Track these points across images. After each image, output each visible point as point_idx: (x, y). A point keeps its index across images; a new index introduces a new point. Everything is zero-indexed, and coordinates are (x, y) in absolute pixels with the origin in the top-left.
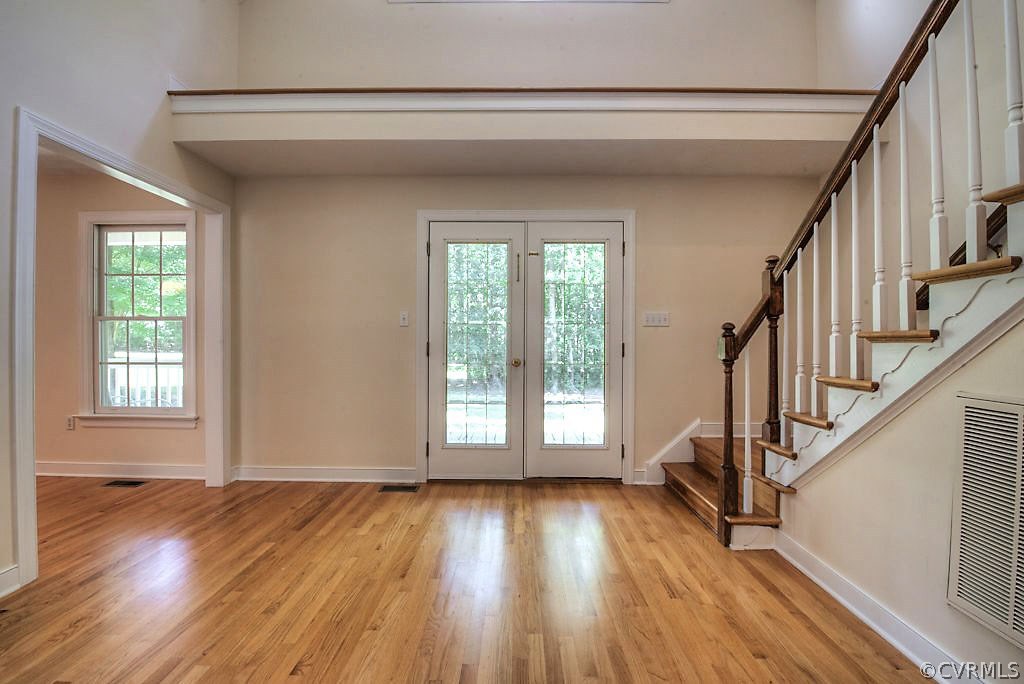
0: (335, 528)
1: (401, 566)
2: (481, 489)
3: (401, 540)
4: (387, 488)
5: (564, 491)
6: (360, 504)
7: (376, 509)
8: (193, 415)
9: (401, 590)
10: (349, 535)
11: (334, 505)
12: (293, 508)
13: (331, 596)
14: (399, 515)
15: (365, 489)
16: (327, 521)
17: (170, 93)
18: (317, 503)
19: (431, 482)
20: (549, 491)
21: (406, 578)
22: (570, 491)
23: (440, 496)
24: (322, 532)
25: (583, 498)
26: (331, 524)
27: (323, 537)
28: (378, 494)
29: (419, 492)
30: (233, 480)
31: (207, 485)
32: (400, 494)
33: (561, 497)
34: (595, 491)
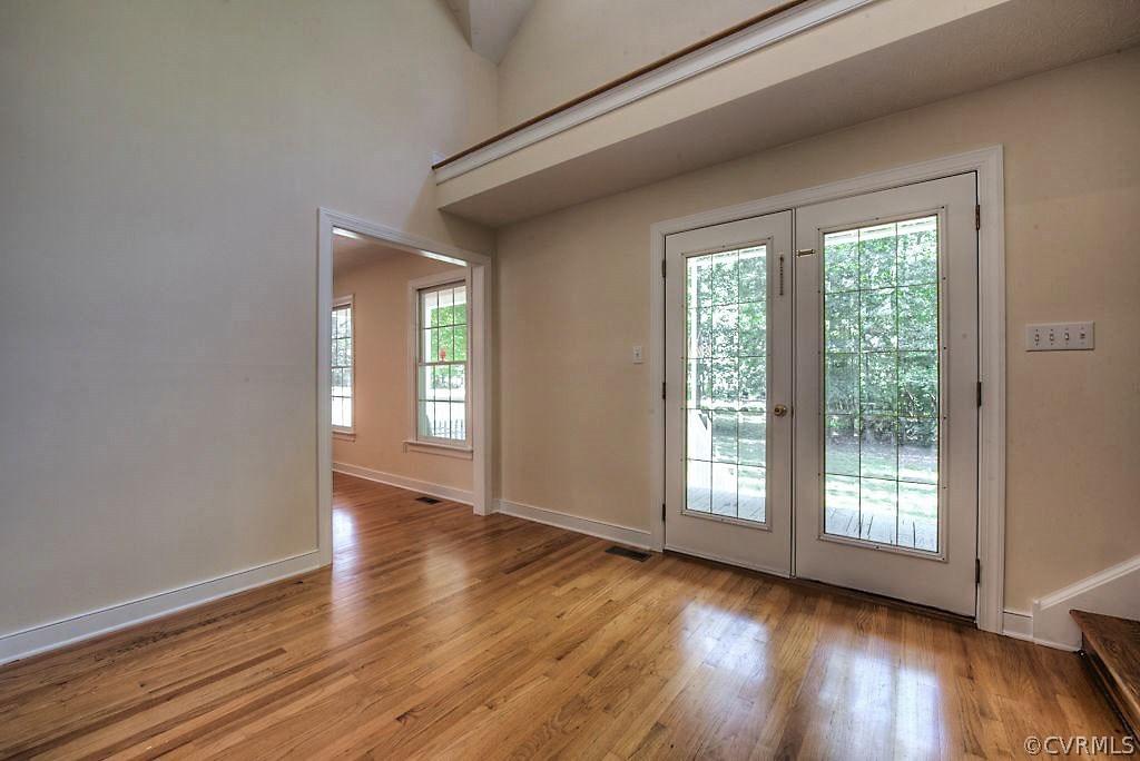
0: (537, 581)
1: (564, 646)
2: (724, 577)
3: (588, 614)
4: (616, 550)
5: (850, 612)
6: (579, 560)
7: (590, 570)
8: (469, 448)
9: (546, 675)
10: (544, 592)
11: (553, 556)
12: (519, 550)
13: (483, 653)
14: (606, 584)
15: (596, 545)
16: (538, 570)
17: (433, 168)
18: (541, 550)
19: (668, 554)
20: (825, 605)
21: (560, 662)
22: (861, 614)
23: (666, 573)
24: (523, 582)
25: (879, 631)
26: (537, 575)
27: (522, 587)
28: (603, 553)
29: (646, 563)
30: (494, 511)
31: (475, 512)
32: (624, 559)
33: (839, 620)
34: (909, 626)
